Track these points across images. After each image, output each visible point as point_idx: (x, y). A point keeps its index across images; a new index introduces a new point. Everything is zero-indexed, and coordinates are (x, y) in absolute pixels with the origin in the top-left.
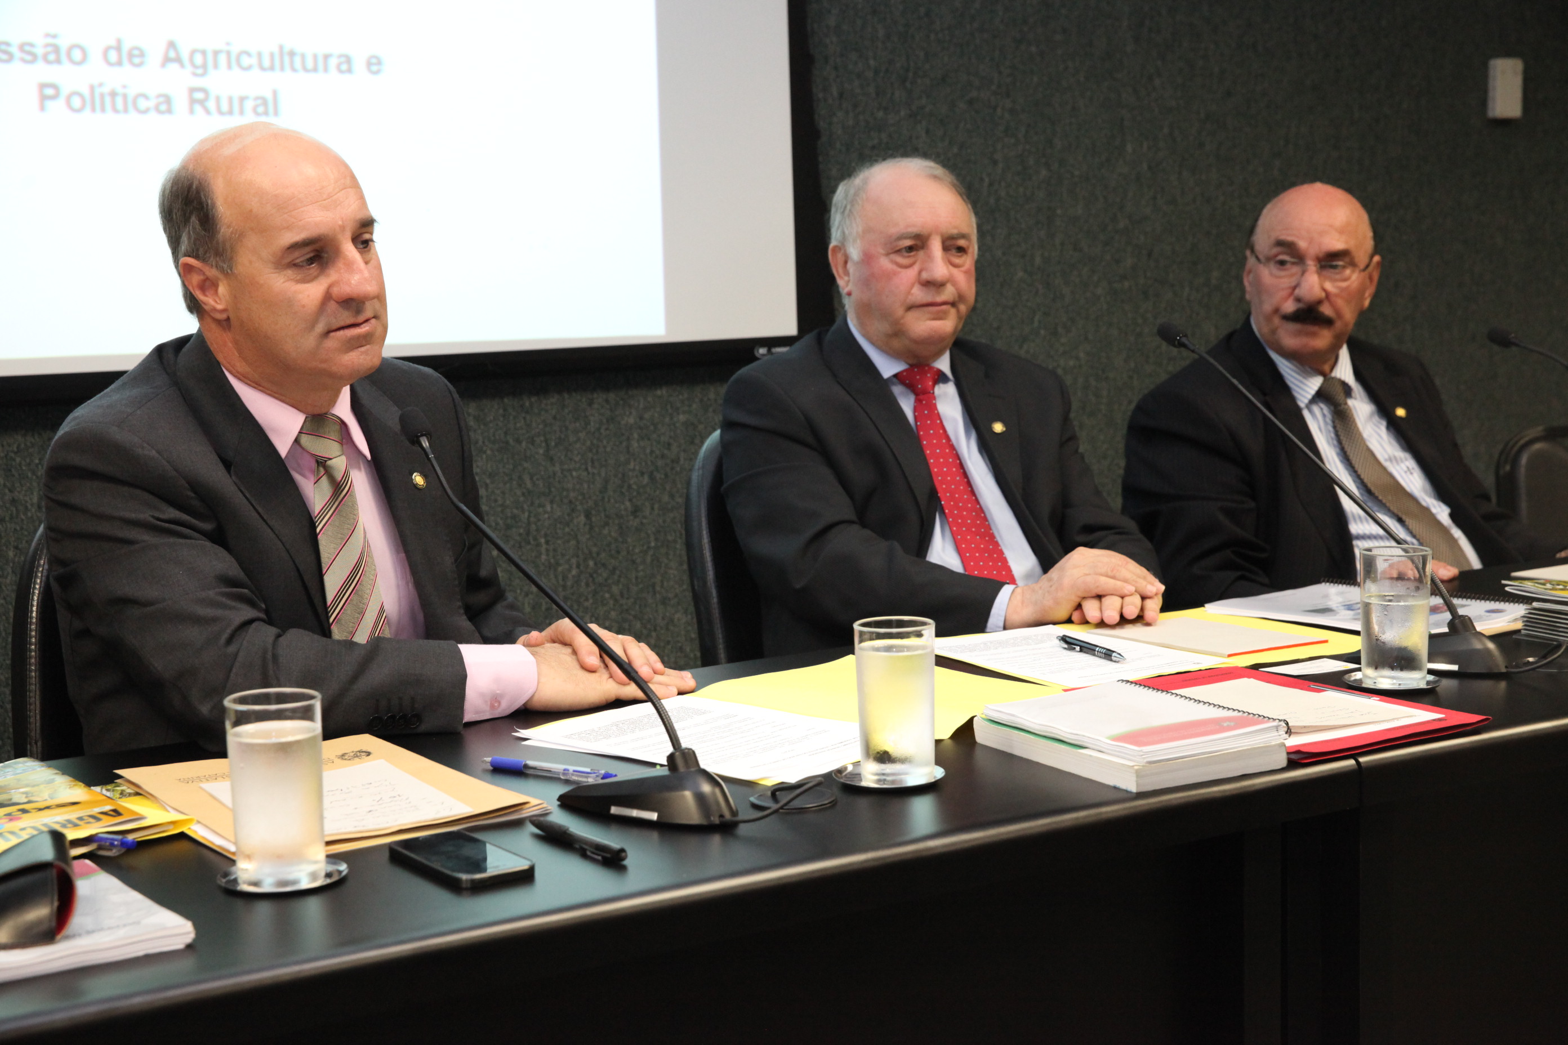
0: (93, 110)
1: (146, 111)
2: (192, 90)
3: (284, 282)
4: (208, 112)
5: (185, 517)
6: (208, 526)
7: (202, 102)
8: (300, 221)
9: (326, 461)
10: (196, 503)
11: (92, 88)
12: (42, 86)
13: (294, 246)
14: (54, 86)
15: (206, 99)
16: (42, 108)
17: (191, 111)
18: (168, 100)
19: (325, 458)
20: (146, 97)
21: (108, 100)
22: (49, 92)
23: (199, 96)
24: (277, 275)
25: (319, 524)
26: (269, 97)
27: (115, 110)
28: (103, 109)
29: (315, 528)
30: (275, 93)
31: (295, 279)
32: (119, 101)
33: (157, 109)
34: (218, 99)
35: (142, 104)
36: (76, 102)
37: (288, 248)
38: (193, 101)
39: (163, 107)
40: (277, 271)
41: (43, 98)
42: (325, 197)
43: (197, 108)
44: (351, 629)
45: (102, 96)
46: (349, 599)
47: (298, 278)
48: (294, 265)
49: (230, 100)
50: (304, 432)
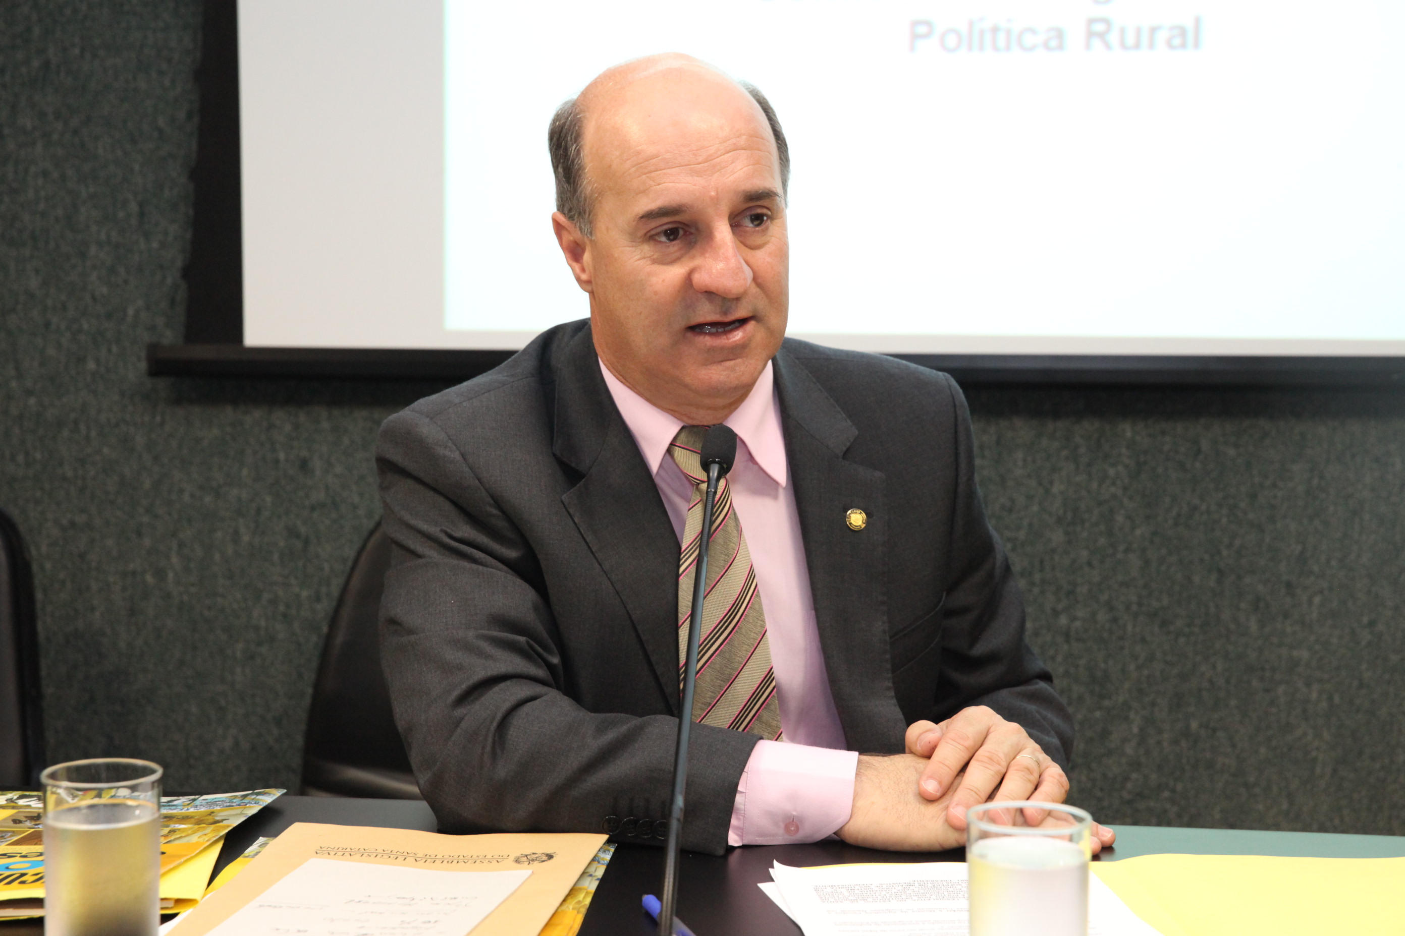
0: (970, 48)
1: (1032, 48)
2: (1091, 21)
3: (639, 260)
4: (1108, 46)
5: (482, 539)
6: (512, 554)
7: (1102, 36)
8: (659, 184)
9: (699, 484)
10: (500, 524)
11: (971, 24)
12: (915, 24)
13: (649, 216)
14: (928, 24)
15: (1108, 30)
16: (912, 48)
17: (1088, 46)
18: (1059, 34)
19: (697, 479)
20: (1033, 31)
21: (988, 37)
22: (922, 30)
23: (1099, 27)
24: (633, 249)
25: (685, 561)
26: (1190, 26)
27: (995, 48)
28: (981, 48)
29: (679, 566)
30: (1197, 21)
31: (652, 258)
32: (1001, 38)
33: (1046, 46)
34: (1122, 31)
35: (1028, 40)
36: (951, 40)
37: (642, 217)
38: (1090, 34)
39: (1053, 43)
40: (634, 244)
41: (915, 37)
42: (700, 159)
43: (1096, 43)
44: (708, 700)
45: (982, 33)
46: (710, 661)
47: (655, 257)
48: (650, 238)
49: (1138, 31)
50: (678, 444)
